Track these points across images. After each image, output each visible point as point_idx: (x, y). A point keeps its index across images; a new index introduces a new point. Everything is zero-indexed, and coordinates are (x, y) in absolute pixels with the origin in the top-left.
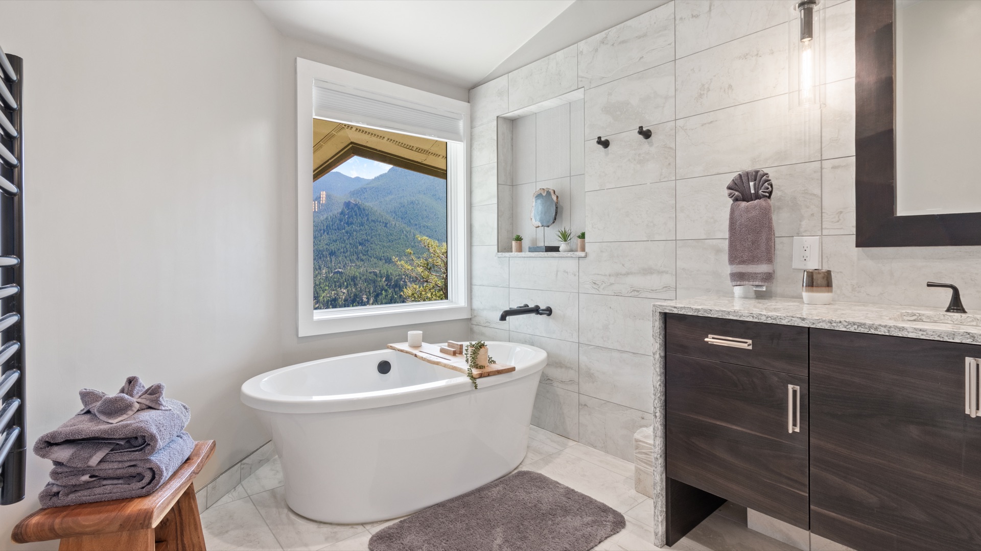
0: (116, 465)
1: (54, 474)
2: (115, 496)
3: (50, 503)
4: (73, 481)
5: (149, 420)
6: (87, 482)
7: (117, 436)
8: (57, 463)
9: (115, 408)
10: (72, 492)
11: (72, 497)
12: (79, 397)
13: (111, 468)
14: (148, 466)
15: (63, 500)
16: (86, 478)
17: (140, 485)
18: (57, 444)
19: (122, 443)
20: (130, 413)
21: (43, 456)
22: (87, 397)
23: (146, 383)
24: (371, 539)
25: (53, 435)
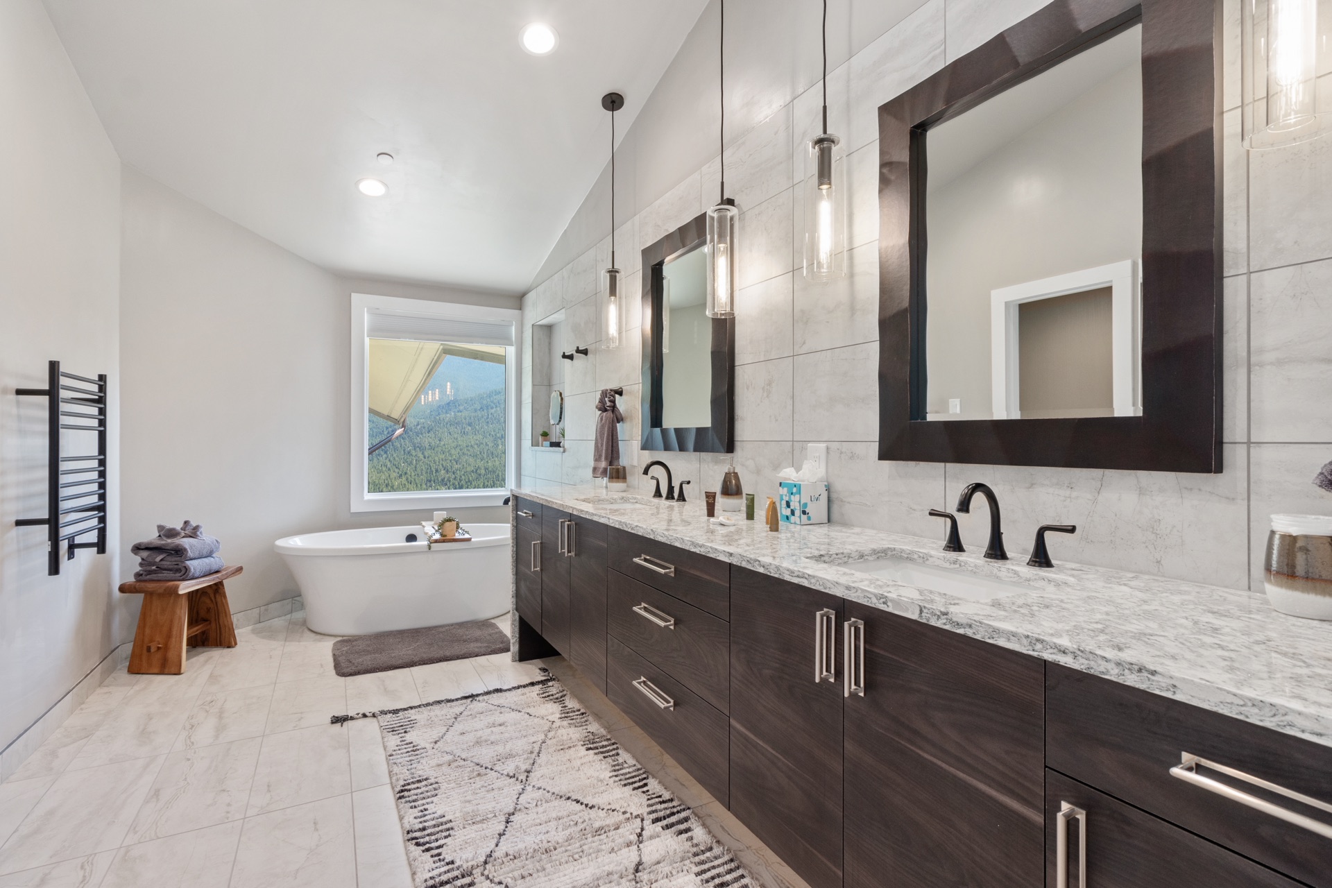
0: (168, 563)
1: (141, 565)
2: (167, 579)
3: (139, 579)
4: (148, 568)
5: (186, 543)
6: (154, 570)
7: (168, 548)
8: (143, 559)
9: (172, 533)
10: (148, 575)
11: (148, 577)
12: (156, 528)
13: (166, 564)
14: (183, 565)
15: (144, 578)
16: (154, 568)
17: (180, 574)
18: (142, 549)
19: (173, 552)
20: (179, 537)
21: (136, 554)
22: (160, 528)
23: (194, 524)
24: (334, 644)
25: (140, 544)
